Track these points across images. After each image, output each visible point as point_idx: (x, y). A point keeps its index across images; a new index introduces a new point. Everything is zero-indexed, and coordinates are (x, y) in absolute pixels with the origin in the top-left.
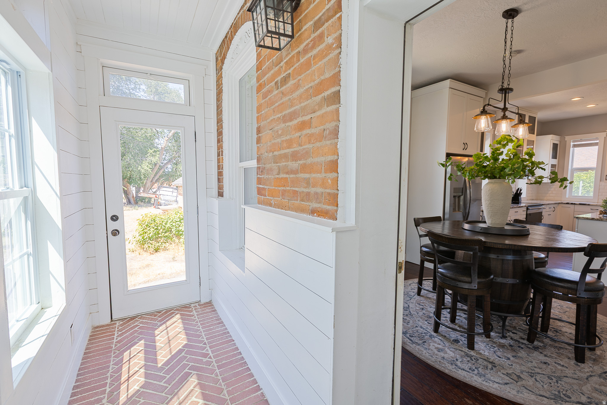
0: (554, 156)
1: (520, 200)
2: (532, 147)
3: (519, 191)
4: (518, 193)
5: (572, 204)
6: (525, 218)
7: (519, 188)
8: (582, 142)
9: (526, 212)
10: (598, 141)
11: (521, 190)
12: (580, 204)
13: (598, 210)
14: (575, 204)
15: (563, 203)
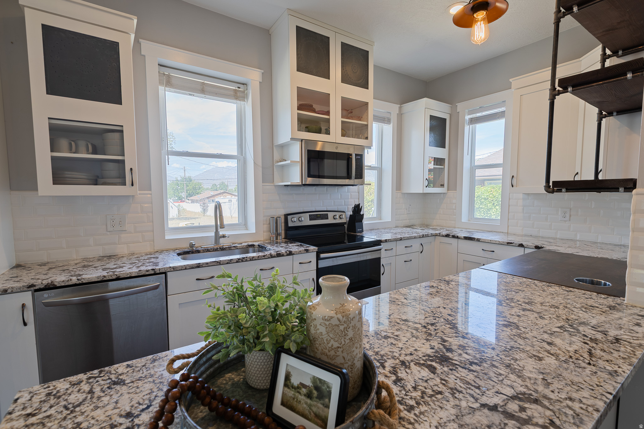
5: (453, 236)
10: (504, 109)
12: (466, 238)
13: (494, 251)
14: (458, 236)
15: (441, 235)
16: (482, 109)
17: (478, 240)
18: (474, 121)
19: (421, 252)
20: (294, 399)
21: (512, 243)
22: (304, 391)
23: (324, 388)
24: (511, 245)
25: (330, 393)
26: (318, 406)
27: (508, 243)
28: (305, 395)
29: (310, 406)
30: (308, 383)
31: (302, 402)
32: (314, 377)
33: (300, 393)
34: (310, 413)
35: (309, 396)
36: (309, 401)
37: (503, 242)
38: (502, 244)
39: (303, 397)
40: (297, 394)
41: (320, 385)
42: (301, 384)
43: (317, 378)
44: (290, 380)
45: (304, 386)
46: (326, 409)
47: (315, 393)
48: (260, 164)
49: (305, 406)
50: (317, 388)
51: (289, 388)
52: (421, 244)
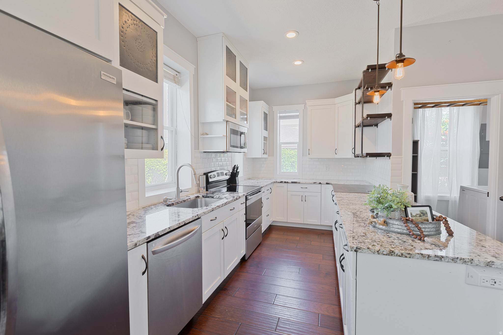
0: (266, 129)
1: (237, 182)
2: (246, 117)
3: (235, 170)
4: (235, 172)
5: (285, 182)
6: (245, 214)
7: (235, 166)
8: (286, 114)
9: (245, 204)
10: (298, 114)
11: (237, 168)
12: (292, 182)
13: (307, 188)
14: (288, 182)
15: (277, 182)
16: (285, 112)
17: (299, 183)
18: (281, 118)
19: (271, 193)
20: (416, 219)
21: (316, 183)
22: (418, 216)
23: (424, 212)
24: (315, 183)
25: (427, 213)
26: (424, 218)
27: (314, 183)
28: (419, 217)
29: (421, 219)
30: (419, 213)
31: (419, 219)
32: (420, 210)
33: (417, 217)
34: (422, 220)
35: (420, 216)
36: (421, 218)
37: (312, 183)
38: (311, 184)
39: (418, 217)
40: (416, 217)
41: (422, 212)
42: (416, 214)
43: (421, 210)
44: (412, 215)
45: (418, 214)
46: (427, 217)
47: (422, 215)
48: (193, 135)
49: (420, 219)
50: (422, 213)
51: (413, 217)
52: (270, 188)
